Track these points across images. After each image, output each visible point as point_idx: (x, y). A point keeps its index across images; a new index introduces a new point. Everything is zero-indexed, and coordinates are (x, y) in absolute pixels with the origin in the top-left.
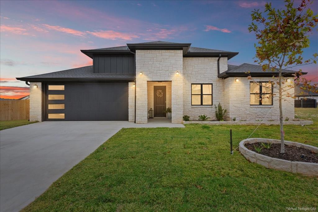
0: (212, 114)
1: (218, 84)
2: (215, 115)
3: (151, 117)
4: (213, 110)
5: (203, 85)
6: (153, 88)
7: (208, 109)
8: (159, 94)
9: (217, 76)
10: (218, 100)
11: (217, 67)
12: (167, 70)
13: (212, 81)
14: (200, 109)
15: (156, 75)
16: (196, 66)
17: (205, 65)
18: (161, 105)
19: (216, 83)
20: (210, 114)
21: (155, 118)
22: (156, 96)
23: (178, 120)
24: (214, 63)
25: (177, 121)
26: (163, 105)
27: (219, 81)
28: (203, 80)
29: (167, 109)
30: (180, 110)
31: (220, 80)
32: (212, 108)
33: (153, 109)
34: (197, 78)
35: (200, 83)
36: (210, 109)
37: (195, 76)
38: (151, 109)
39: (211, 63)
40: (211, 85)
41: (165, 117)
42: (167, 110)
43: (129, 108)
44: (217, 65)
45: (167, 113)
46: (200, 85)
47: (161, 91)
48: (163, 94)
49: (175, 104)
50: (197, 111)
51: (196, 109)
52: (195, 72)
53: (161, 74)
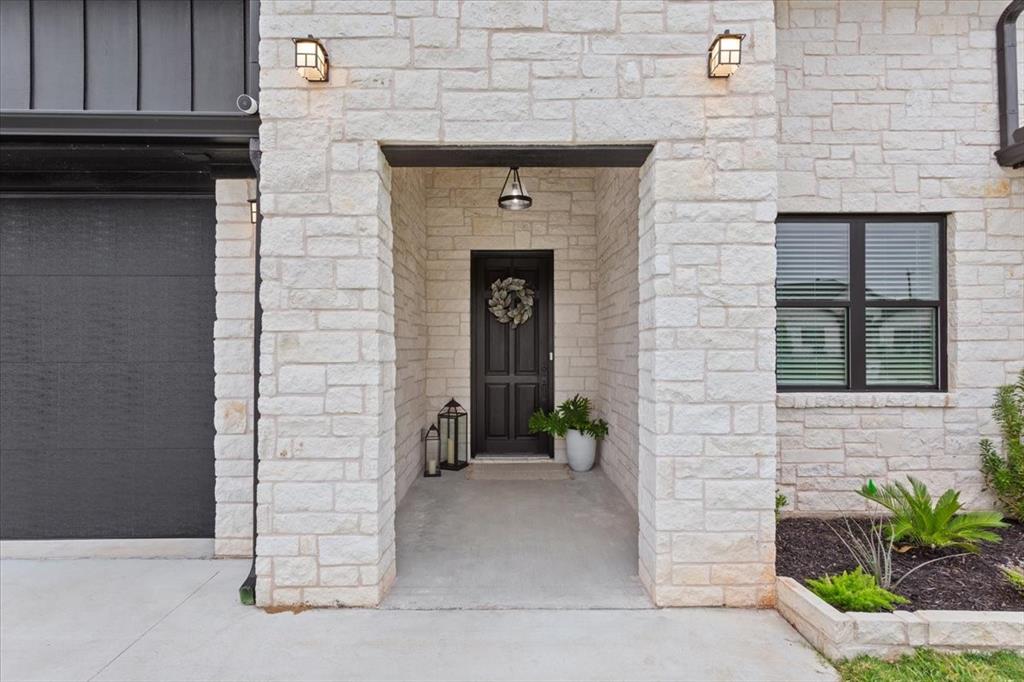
0: (948, 461)
1: (998, 219)
2: (977, 473)
3: (451, 460)
4: (961, 427)
5: (869, 226)
6: (468, 264)
7: (913, 419)
8: (506, 308)
9: (988, 154)
10: (994, 350)
11: (992, 75)
12: (607, 32)
13: (946, 192)
14: (852, 418)
15: (480, 81)
16: (815, 66)
17: (894, 62)
18: (520, 379)
19: (979, 204)
20: (934, 463)
21: (480, 460)
22: (489, 315)
23: (725, 573)
24: (962, 42)
25: (713, 582)
26: (534, 379)
27: (1005, 190)
28: (875, 184)
29: (565, 407)
30: (751, 466)
31: (1015, 188)
32: (950, 415)
33: (466, 405)
34: (820, 171)
35: (846, 209)
36: (935, 419)
37: (805, 149)
38: (453, 404)
39: (945, 47)
40: (934, 227)
41: (545, 460)
42: (561, 415)
43: (219, 422)
44: (988, 59)
45: (562, 433)
46: (845, 227)
47: (517, 284)
48: (531, 302)
49: (695, 391)
50: (821, 438)
51: (812, 419)
52: (806, 122)
53: (539, 69)
